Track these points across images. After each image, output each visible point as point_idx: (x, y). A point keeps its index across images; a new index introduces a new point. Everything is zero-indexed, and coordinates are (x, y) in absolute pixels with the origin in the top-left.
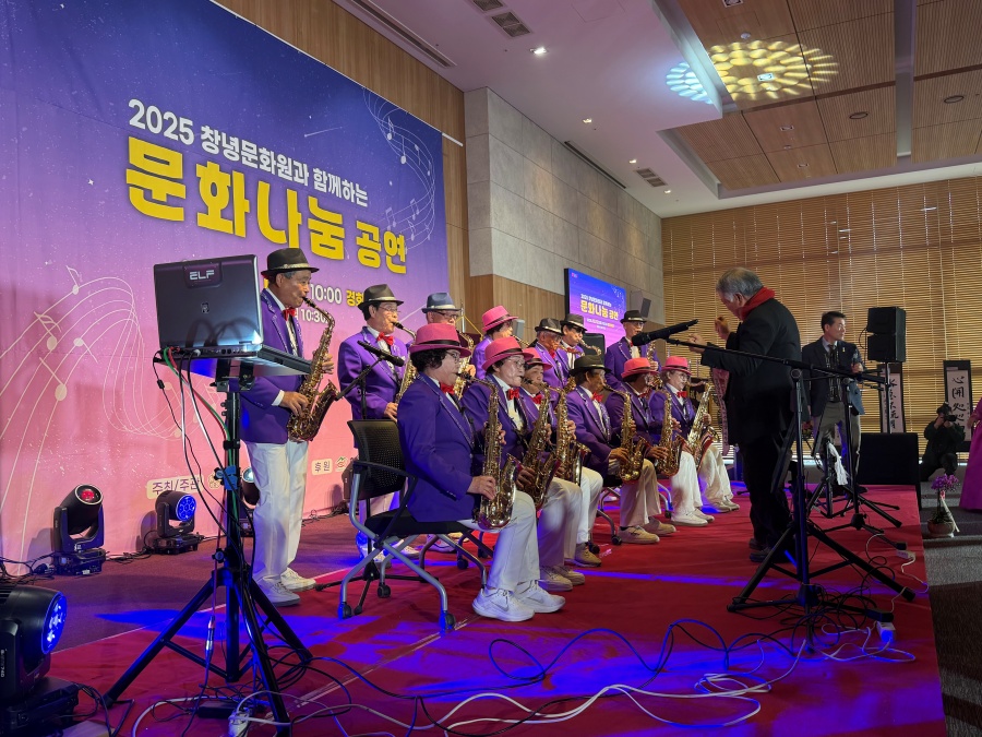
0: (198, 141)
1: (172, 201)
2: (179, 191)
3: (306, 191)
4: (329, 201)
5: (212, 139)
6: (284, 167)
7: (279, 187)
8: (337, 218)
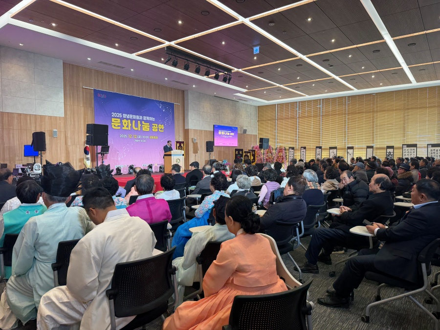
0: (122, 116)
1: (118, 126)
2: (120, 124)
3: (141, 121)
4: (146, 121)
5: (125, 116)
6: (138, 117)
7: (136, 121)
8: (148, 124)
